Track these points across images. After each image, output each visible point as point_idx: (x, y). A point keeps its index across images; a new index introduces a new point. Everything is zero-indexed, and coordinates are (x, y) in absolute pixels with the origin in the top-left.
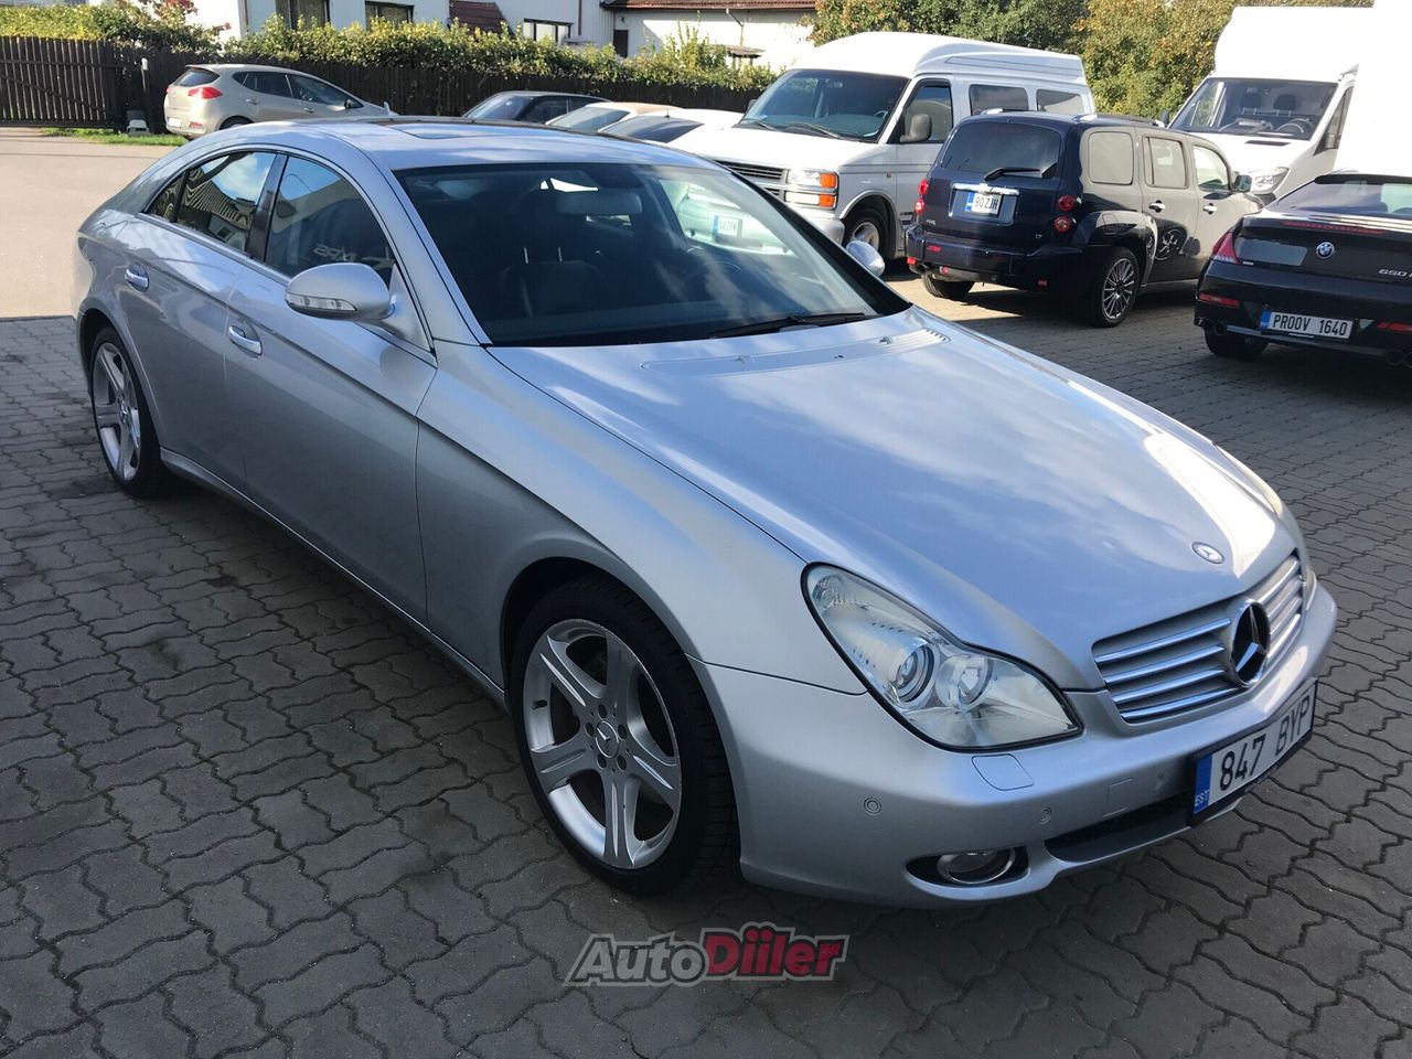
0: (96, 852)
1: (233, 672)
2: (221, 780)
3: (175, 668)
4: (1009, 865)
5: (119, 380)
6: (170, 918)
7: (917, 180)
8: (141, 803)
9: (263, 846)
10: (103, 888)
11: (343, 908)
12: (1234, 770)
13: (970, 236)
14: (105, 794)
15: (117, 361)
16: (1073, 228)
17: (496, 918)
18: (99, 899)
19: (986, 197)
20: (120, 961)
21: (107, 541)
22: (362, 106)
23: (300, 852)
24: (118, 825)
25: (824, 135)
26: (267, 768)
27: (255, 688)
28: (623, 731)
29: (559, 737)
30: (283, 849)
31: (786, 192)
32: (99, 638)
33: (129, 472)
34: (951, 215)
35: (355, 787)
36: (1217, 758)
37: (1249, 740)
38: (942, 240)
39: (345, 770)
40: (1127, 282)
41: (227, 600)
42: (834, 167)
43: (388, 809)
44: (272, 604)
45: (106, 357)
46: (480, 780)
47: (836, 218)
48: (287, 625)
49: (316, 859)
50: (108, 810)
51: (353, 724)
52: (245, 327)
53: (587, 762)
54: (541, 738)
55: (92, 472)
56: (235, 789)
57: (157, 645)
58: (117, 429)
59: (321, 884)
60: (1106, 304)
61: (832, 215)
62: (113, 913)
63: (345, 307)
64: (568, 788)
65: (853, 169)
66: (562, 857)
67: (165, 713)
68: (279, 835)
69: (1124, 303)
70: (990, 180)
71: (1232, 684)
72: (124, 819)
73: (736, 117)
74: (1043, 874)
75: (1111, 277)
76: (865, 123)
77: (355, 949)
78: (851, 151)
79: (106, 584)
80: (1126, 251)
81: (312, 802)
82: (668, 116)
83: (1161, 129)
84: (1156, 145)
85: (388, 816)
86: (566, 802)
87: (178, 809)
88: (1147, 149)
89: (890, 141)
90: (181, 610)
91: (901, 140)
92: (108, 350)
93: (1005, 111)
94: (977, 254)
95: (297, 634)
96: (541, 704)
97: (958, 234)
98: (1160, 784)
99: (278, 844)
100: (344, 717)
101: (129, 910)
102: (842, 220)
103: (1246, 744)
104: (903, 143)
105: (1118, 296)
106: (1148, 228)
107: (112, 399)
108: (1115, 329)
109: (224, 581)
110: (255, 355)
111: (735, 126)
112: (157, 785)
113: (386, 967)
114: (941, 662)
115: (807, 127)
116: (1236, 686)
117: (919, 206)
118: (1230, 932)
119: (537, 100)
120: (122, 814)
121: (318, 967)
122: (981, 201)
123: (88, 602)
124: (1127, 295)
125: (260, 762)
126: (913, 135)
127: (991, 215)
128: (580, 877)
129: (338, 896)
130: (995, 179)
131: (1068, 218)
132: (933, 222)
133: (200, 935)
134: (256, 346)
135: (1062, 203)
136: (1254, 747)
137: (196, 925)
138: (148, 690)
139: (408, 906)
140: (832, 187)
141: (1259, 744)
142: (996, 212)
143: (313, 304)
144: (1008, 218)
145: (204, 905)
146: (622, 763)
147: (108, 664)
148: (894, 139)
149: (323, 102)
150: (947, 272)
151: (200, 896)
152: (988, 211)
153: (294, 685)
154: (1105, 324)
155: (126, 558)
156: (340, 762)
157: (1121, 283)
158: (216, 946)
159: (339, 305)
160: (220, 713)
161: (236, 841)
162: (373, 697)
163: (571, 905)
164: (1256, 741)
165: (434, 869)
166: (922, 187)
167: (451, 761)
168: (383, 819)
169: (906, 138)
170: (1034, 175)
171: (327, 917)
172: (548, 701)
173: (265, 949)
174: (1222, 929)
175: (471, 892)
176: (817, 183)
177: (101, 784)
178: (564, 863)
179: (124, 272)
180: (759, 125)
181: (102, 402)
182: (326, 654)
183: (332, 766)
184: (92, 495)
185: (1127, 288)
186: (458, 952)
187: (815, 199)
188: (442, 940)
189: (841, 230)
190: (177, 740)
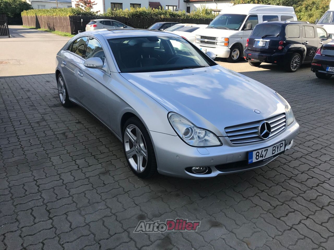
0: (46, 167)
1: (77, 139)
2: (71, 156)
3: (66, 138)
4: (207, 171)
5: (62, 83)
6: (57, 178)
7: (246, 39)
8: (55, 160)
9: (76, 167)
10: (46, 172)
11: (88, 178)
12: (260, 155)
13: (258, 51)
14: (50, 158)
15: (62, 80)
16: (283, 48)
17: (115, 181)
18: (45, 174)
19: (262, 42)
20: (47, 183)
21: (58, 115)
22: (127, 27)
23: (82, 169)
24: (51, 163)
25: (226, 29)
26: (79, 155)
27: (80, 141)
28: (140, 146)
29: (131, 148)
30: (79, 168)
31: (217, 42)
32: (54, 132)
33: (64, 102)
34: (254, 46)
35: (95, 159)
36: (254, 153)
37: (264, 150)
38: (252, 53)
39: (94, 156)
40: (298, 61)
41: (79, 126)
42: (228, 36)
43: (100, 162)
44: (87, 127)
45: (60, 79)
46: (119, 158)
47: (228, 48)
48: (89, 131)
49: (84, 170)
50: (50, 160)
51: (97, 148)
52: (81, 71)
53: (134, 153)
54: (127, 148)
55: (58, 103)
56: (73, 158)
57: (64, 134)
58: (62, 93)
59: (85, 174)
60: (292, 66)
61: (227, 48)
62: (47, 176)
63: (94, 66)
64: (132, 158)
65: (233, 37)
66: (131, 172)
67: (63, 145)
68: (79, 166)
69: (297, 66)
70: (263, 38)
71: (261, 138)
72: (52, 162)
73: (207, 26)
74: (215, 174)
75: (293, 60)
76: (236, 26)
77: (88, 184)
78: (233, 32)
79: (56, 123)
80: (297, 54)
81: (86, 161)
82: (192, 26)
83: (308, 24)
84: (306, 28)
85: (100, 163)
86: (132, 161)
87: (62, 161)
88: (304, 29)
89: (242, 30)
90: (70, 128)
91: (245, 29)
92: (61, 78)
93: (268, 21)
94: (259, 55)
95: (91, 132)
96: (127, 142)
97: (256, 51)
98: (240, 157)
99: (78, 167)
100: (96, 147)
101: (50, 176)
102: (230, 49)
103: (262, 151)
104: (245, 30)
105: (295, 65)
106: (303, 48)
107: (61, 88)
108: (294, 73)
109: (79, 122)
110: (82, 77)
111: (206, 28)
112: (59, 157)
113: (93, 187)
114: (194, 131)
115: (222, 27)
116: (262, 139)
117: (247, 45)
118: (264, 192)
119: (165, 24)
120: (52, 161)
121: (81, 187)
122: (261, 43)
123: (53, 126)
124: (298, 64)
125: (78, 154)
126: (247, 28)
127: (263, 46)
128: (133, 175)
129: (87, 176)
130: (264, 38)
131: (282, 46)
132: (250, 48)
133: (61, 181)
134: (82, 75)
135: (280, 43)
136: (265, 151)
137: (61, 179)
138: (60, 141)
139: (99, 178)
140: (227, 41)
141: (266, 151)
142: (264, 45)
143: (89, 65)
144: (267, 47)
145: (63, 176)
146: (140, 152)
147: (54, 136)
148: (243, 29)
149: (119, 27)
150: (253, 60)
151: (63, 175)
152: (262, 45)
153: (88, 141)
154: (292, 71)
155: (61, 118)
156: (93, 154)
157: (296, 62)
158: (64, 182)
159: (93, 65)
160: (73, 145)
161: (71, 166)
162: (102, 144)
163: (130, 180)
164: (265, 150)
165: (106, 172)
166: (248, 40)
167: (114, 155)
168: (99, 164)
169: (246, 29)
170: (275, 36)
171: (84, 179)
172: (129, 141)
173: (72, 183)
174: (262, 191)
175: (112, 177)
176: (224, 40)
177: (49, 156)
178: (131, 173)
179: (62, 62)
180: (212, 28)
181: (60, 89)
182: (95, 136)
183: (92, 155)
184: (57, 107)
185: (298, 63)
186: (107, 186)
187: (223, 44)
188: (104, 184)
189: (230, 51)
190: (64, 149)
